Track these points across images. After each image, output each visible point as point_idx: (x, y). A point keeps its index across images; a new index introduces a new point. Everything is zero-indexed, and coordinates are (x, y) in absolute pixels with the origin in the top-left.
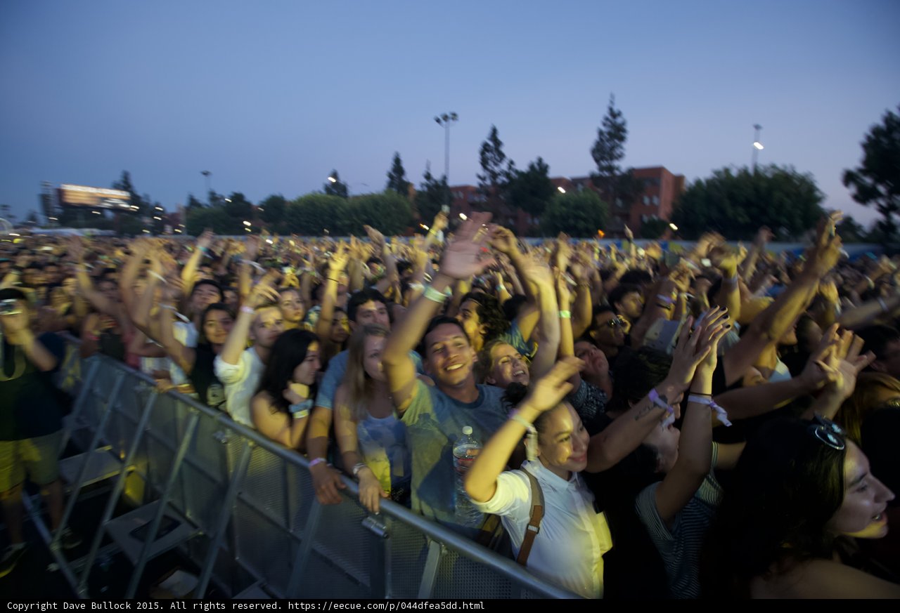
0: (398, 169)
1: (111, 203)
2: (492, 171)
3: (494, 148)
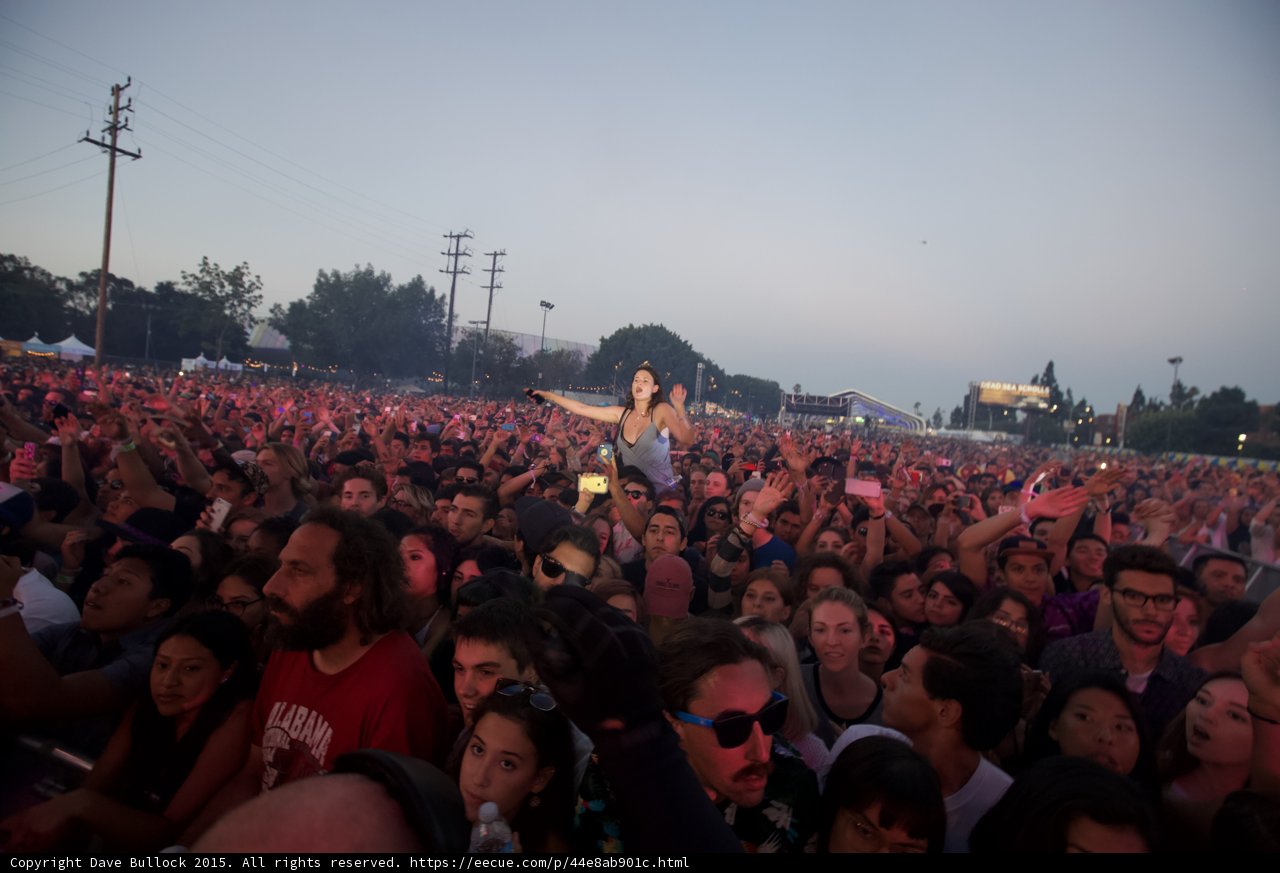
1: (1029, 404)
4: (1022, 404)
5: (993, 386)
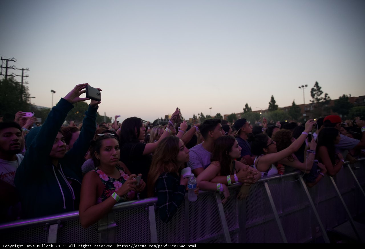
0: (273, 100)
2: (317, 98)
3: (318, 90)
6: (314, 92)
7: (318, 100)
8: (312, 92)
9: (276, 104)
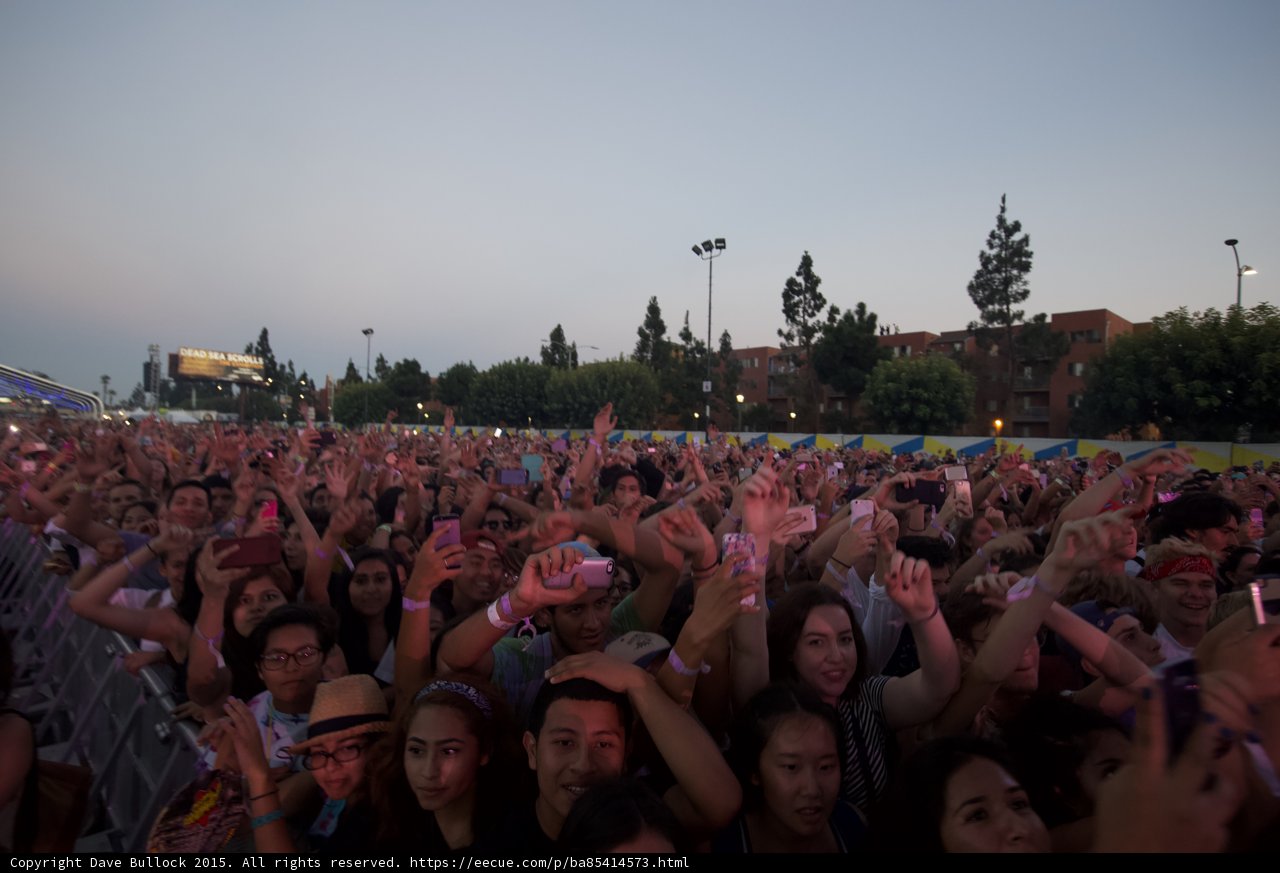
1: (239, 375)
2: (805, 325)
3: (807, 289)
4: (233, 377)
5: (196, 354)
6: (796, 298)
7: (808, 332)
8: (787, 296)
9: (665, 337)
